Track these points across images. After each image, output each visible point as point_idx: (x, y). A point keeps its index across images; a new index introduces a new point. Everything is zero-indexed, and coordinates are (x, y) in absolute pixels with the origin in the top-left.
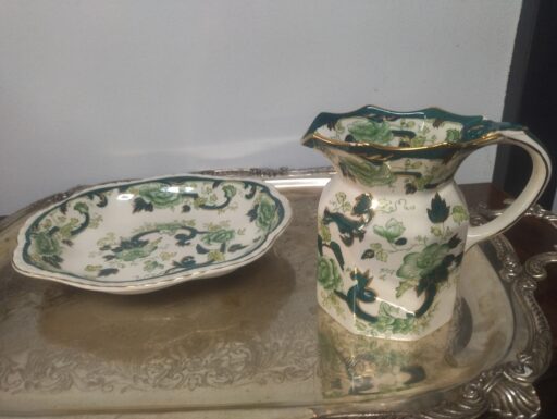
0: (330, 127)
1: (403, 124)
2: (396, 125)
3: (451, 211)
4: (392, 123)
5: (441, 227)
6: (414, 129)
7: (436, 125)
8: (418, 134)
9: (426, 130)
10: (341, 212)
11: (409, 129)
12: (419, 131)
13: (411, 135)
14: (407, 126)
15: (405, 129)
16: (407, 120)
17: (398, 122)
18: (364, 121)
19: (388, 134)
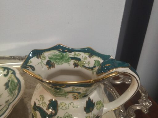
0: (38, 58)
1: (75, 54)
2: (72, 55)
3: (95, 105)
4: (70, 53)
5: (91, 114)
6: (80, 57)
7: (90, 56)
8: (82, 60)
9: (85, 58)
10: (41, 106)
11: (78, 57)
12: (82, 58)
13: (79, 60)
14: (77, 55)
15: (76, 57)
16: (77, 53)
17: (73, 53)
18: (56, 52)
19: (68, 59)
